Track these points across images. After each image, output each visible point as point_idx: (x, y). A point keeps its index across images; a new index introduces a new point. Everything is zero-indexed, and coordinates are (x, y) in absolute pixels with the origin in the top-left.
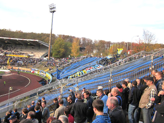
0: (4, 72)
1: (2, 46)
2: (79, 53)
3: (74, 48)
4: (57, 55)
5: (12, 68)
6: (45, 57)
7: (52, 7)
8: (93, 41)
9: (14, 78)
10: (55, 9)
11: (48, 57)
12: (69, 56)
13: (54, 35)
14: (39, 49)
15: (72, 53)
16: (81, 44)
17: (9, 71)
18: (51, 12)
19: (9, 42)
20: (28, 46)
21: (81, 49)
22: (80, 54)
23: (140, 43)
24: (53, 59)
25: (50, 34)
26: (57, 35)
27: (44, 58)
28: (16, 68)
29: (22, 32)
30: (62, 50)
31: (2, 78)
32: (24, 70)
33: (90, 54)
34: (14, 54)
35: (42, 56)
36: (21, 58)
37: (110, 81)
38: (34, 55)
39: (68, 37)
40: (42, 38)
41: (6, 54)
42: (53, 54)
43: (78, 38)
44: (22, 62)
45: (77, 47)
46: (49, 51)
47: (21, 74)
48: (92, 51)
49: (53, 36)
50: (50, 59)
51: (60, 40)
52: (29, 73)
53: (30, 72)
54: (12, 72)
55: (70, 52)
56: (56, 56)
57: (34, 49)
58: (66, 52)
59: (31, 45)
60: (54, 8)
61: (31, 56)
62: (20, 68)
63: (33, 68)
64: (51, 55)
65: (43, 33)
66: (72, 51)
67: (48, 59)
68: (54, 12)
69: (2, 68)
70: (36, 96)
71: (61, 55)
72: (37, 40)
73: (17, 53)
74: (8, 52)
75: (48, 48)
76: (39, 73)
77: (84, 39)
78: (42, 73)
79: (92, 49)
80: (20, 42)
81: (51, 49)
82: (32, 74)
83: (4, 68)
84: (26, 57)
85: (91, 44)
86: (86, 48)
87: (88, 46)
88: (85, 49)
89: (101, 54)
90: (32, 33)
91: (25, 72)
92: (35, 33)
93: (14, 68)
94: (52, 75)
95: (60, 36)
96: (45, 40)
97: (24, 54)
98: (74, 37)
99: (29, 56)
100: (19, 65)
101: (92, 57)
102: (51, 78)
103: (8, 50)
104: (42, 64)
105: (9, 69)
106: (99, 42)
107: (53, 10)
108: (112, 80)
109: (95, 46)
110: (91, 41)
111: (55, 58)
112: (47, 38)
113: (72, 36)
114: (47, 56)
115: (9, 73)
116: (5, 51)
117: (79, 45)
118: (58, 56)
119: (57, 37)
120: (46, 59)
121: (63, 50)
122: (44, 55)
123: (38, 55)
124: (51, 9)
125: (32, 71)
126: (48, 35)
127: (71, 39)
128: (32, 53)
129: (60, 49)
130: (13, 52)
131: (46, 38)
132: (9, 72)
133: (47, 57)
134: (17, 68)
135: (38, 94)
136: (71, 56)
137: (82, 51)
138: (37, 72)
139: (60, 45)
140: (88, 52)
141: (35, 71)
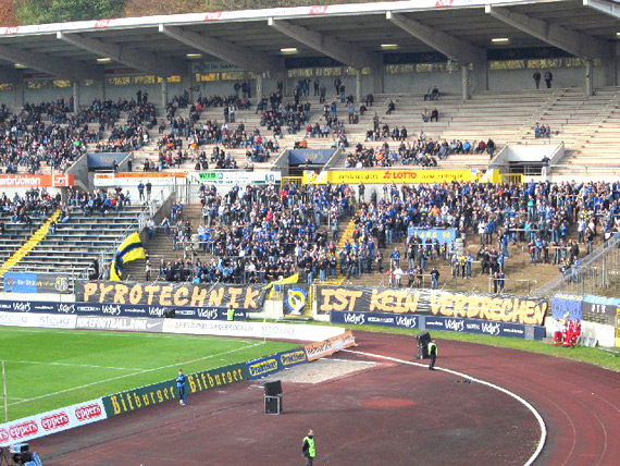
0: (300, 345)
1: (258, 99)
5: (363, 303)
9: (387, 403)
17: (339, 330)
19: (314, 44)
20: (496, 65)
28: (393, 297)
31: (285, 398)
32: (476, 319)
34: (368, 159)
36: (439, 198)
38: (566, 154)
41: (294, 166)
44: (447, 236)
47: (447, 360)
52: (528, 344)
53: (540, 332)
54: (364, 343)
57: (556, 91)
59: (524, 50)
61: (535, 168)
62: (440, 300)
63: (562, 288)
69: (273, 308)
73: (394, 145)
74: (317, 144)
80: (412, 30)
82: (557, 353)
83: (286, 310)
84: (490, 177)
91: (483, 341)
93: (381, 298)
97: (449, 150)
99: (518, 168)
100: (428, 266)
103: (315, 131)
105: (337, 318)
115: (338, 354)
116: (287, 142)
125: (553, 326)
128: (543, 133)
130: (358, 137)
132: (339, 345)
134: (410, 299)
141: (585, 325)
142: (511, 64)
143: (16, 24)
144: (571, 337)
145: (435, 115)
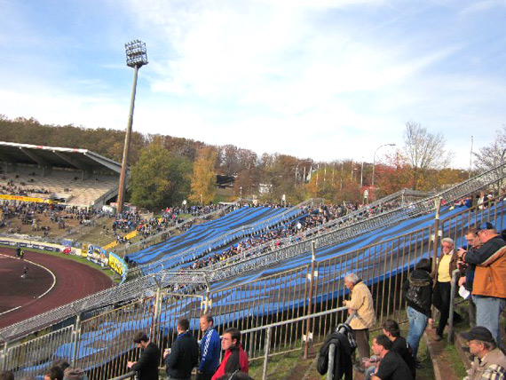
2: (214, 194)
3: (200, 176)
4: (145, 198)
6: (108, 203)
7: (135, 51)
8: (260, 156)
10: (144, 56)
11: (116, 205)
12: (185, 202)
13: (138, 136)
14: (90, 177)
15: (192, 193)
16: (222, 164)
18: (131, 65)
20: (54, 168)
21: (223, 181)
22: (217, 195)
23: (399, 167)
24: (133, 210)
25: (125, 133)
26: (146, 137)
27: (105, 208)
29: (37, 124)
30: (163, 184)
33: (249, 197)
35: (97, 202)
37: (309, 277)
38: (72, 198)
39: (181, 143)
40: (101, 144)
42: (134, 195)
43: (212, 148)
45: (210, 175)
46: (121, 186)
48: (256, 189)
49: (135, 138)
50: (123, 209)
51: (156, 153)
52: (54, 253)
53: (58, 250)
55: (189, 188)
56: (143, 202)
58: (172, 190)
60: (140, 53)
61: (62, 200)
63: (66, 237)
64: (127, 196)
65: (103, 129)
66: (192, 185)
67: (115, 209)
68: (139, 65)
70: (72, 326)
71: (159, 197)
72: (84, 151)
75: (117, 175)
76: (85, 255)
77: (231, 150)
78: (95, 255)
79: (254, 182)
80: (27, 154)
81: (127, 180)
82: (62, 256)
84: (48, 201)
85: (253, 166)
86: (238, 178)
87: (243, 172)
88: (233, 180)
89: (284, 198)
90: (69, 128)
91: (39, 251)
92: (78, 129)
94: (127, 260)
95: (157, 139)
96: (110, 150)
97: (40, 192)
98: (199, 144)
99: (57, 200)
102: (123, 268)
104: (99, 226)
106: (276, 162)
107: (138, 60)
108: (316, 274)
109: (264, 172)
110: (254, 157)
111: (140, 206)
112: (116, 145)
113: (195, 140)
114: (114, 200)
117: (217, 167)
118: (150, 201)
119: (147, 142)
120: (111, 210)
121: (166, 182)
122: (103, 198)
123: (84, 197)
124: (130, 56)
125: (62, 248)
126: (118, 136)
127: (190, 149)
128: (67, 190)
129: (157, 180)
130: (4, 184)
131: (111, 145)
133: (112, 204)
135: (82, 319)
136: (188, 202)
137: (224, 187)
138: (78, 252)
139: (157, 168)
140: (244, 191)
141: (72, 248)
142: (59, 168)
144: (66, 252)
145: (32, 181)
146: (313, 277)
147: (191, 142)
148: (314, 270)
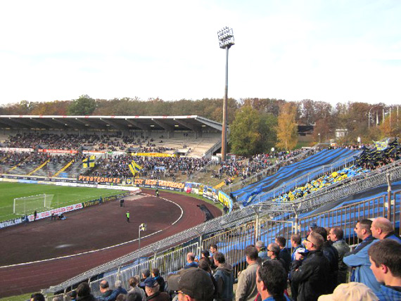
0: (129, 192)
1: (122, 136)
2: (297, 140)
3: (284, 128)
4: (242, 148)
5: (144, 183)
6: (214, 154)
7: (225, 35)
8: (334, 106)
9: (148, 205)
10: (232, 38)
11: (220, 155)
12: (273, 149)
13: (233, 101)
14: (201, 136)
15: (279, 141)
16: (301, 116)
17: (138, 188)
18: (223, 47)
19: (135, 124)
20: (175, 131)
21: (303, 130)
22: (299, 142)
24: (234, 157)
25: (222, 100)
26: (239, 101)
27: (214, 158)
28: (151, 182)
29: (161, 101)
30: (255, 136)
31: (125, 204)
32: (168, 187)
33: (327, 141)
34: (146, 150)
35: (207, 153)
36: (162, 159)
37: (387, 205)
39: (266, 102)
40: (207, 110)
41: (130, 151)
42: (233, 147)
43: (292, 104)
44: (163, 168)
45: (292, 126)
46: (223, 141)
47: (162, 196)
48: (333, 135)
49: (231, 103)
50: (226, 158)
51: (247, 112)
52: (180, 192)
53: (183, 190)
54: (144, 191)
55: (275, 139)
56: (241, 151)
57: (188, 137)
58: (263, 139)
59: (181, 128)
60: (229, 37)
61: (183, 154)
62: (162, 182)
63: (188, 180)
64: (228, 148)
65: (207, 99)
66: (278, 135)
67: (220, 158)
68: (229, 46)
69: (124, 183)
70: (197, 243)
71: (252, 147)
72: (195, 117)
73: (152, 148)
74: (135, 147)
75: (219, 132)
76: (201, 193)
77: (309, 104)
78: (208, 193)
79: (331, 128)
80: (157, 122)
81: (228, 136)
82: (186, 195)
83: (127, 183)
84: (173, 156)
85: (328, 115)
86: (316, 127)
87: (320, 121)
88: (311, 128)
89: (359, 140)
90: (183, 102)
91: (170, 192)
92: (189, 101)
93: (148, 182)
94: (232, 196)
95: (247, 101)
96: (213, 114)
97: (167, 149)
98: (282, 102)
99: (179, 154)
100: (159, 175)
101: (332, 148)
102: (229, 203)
103: (135, 144)
104: (209, 171)
105: (138, 186)
106: (350, 109)
107: (227, 42)
108: (393, 202)
109: (339, 119)
110: (329, 107)
111: (238, 155)
112: (217, 109)
113: (277, 99)
114: (219, 151)
115: (137, 194)
116: (129, 146)
117: (297, 119)
118: (246, 151)
119: (240, 105)
120: (217, 159)
121: (256, 134)
122: (211, 150)
123: (198, 150)
124: (222, 40)
125: (186, 189)
126: (218, 103)
127: (274, 107)
128: (185, 147)
129: (250, 134)
130: (144, 146)
131: (214, 110)
132: (138, 192)
133: (217, 154)
134: (154, 182)
135: (203, 239)
136: (276, 149)
137: (304, 135)
138: (196, 191)
139: (249, 124)
140: (322, 137)
141: (193, 189)
142: (179, 131)
143: (66, 115)
144: (189, 191)
145: (162, 142)
146: (390, 206)
147: (275, 101)
148: (390, 199)
